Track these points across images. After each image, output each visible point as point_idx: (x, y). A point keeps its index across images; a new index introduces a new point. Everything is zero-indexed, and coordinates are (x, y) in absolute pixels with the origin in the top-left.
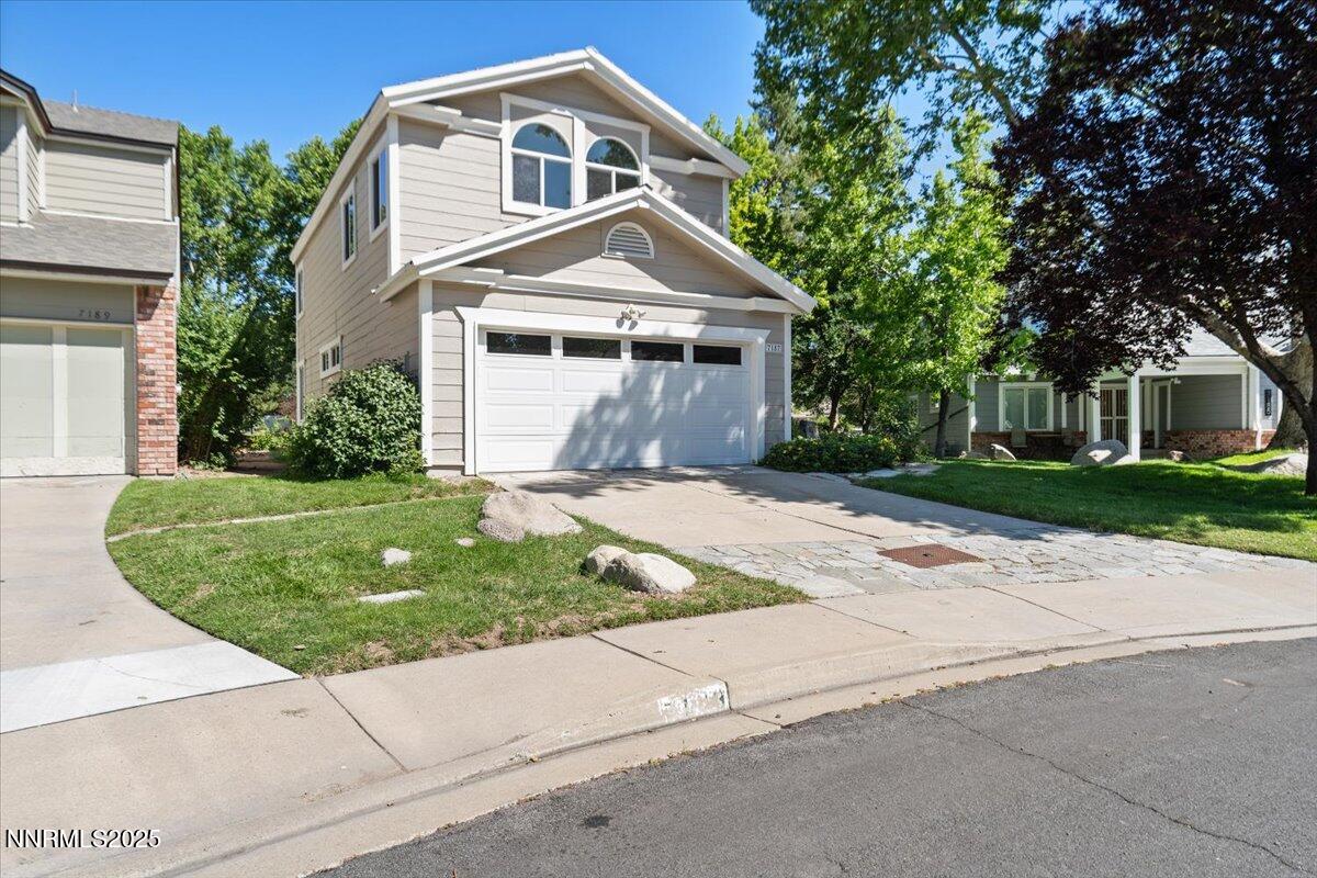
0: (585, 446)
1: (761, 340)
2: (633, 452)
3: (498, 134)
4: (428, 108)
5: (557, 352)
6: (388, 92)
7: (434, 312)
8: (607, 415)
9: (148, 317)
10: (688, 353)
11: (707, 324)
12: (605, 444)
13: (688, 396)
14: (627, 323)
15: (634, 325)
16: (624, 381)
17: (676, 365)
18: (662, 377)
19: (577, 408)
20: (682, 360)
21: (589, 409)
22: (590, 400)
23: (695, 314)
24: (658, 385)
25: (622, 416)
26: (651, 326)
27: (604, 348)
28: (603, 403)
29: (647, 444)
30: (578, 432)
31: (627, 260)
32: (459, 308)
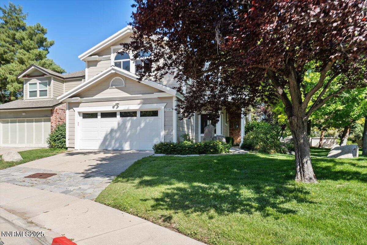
0: (107, 143)
1: (163, 108)
2: (121, 145)
3: (110, 58)
4: (90, 58)
5: (99, 117)
6: (79, 57)
7: (69, 110)
8: (114, 134)
9: (52, 116)
10: (138, 114)
11: (143, 104)
12: (113, 142)
13: (138, 128)
14: (116, 107)
15: (118, 107)
16: (119, 124)
17: (135, 118)
18: (130, 122)
19: (105, 132)
20: (136, 116)
21: (108, 132)
22: (109, 130)
23: (139, 101)
24: (129, 125)
25: (118, 135)
26: (124, 107)
27: (112, 115)
28: (112, 131)
29: (125, 143)
30: (105, 139)
31: (116, 88)
32: (74, 108)
